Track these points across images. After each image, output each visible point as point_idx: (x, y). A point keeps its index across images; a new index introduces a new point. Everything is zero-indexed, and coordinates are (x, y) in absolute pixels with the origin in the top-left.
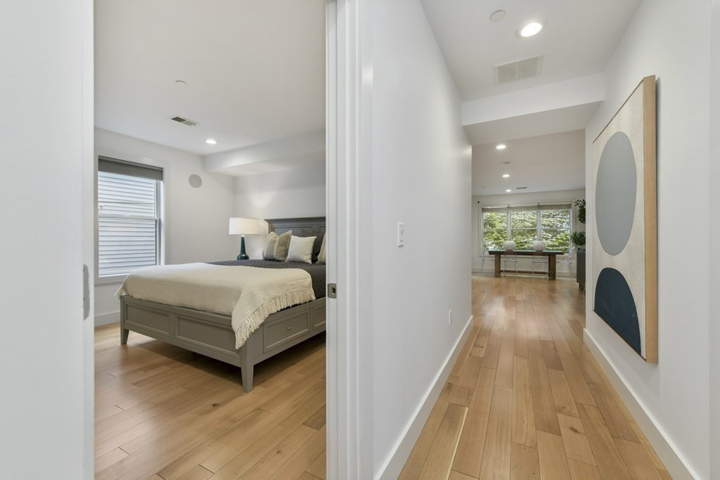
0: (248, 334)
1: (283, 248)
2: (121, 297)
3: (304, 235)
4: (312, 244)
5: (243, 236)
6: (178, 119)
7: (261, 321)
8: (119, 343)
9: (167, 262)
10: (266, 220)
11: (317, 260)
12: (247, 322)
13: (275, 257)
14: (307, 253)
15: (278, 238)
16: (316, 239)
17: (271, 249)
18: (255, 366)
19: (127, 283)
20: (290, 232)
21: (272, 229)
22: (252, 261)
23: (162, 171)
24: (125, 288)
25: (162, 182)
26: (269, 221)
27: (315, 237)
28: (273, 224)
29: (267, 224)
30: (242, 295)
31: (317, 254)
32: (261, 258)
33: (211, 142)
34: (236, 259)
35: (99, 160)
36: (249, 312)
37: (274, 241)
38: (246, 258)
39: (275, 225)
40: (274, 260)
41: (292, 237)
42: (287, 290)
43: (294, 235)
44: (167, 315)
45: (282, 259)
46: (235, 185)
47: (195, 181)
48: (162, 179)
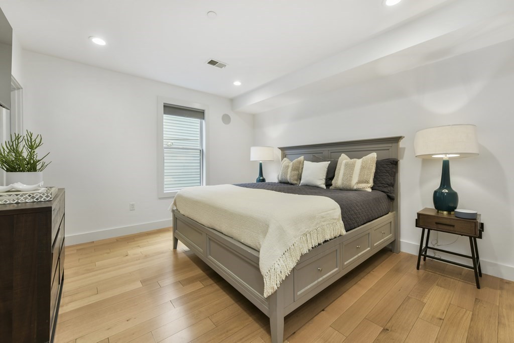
0: (278, 282)
1: (296, 172)
2: (173, 211)
3: (316, 160)
4: (326, 170)
5: (261, 162)
6: (212, 63)
7: (292, 265)
8: (172, 248)
9: (208, 184)
10: (279, 148)
11: (331, 185)
12: (276, 266)
13: (289, 181)
14: (321, 178)
15: (292, 163)
16: (329, 164)
17: (285, 173)
18: (285, 317)
19: (178, 200)
20: (302, 158)
21: (284, 156)
22: (269, 184)
23: (204, 113)
24: (175, 204)
25: (204, 121)
26: (283, 149)
27: (329, 162)
28: (286, 151)
29: (280, 151)
30: (270, 230)
31: (332, 178)
32: (276, 180)
33: (237, 83)
34: (255, 182)
35: (164, 106)
36: (279, 252)
37: (288, 167)
38: (264, 180)
39: (287, 152)
40: (288, 183)
41: (305, 162)
42: (317, 224)
43: (307, 161)
44: (201, 234)
45: (295, 182)
46: (255, 122)
47: (226, 119)
48: (204, 119)
